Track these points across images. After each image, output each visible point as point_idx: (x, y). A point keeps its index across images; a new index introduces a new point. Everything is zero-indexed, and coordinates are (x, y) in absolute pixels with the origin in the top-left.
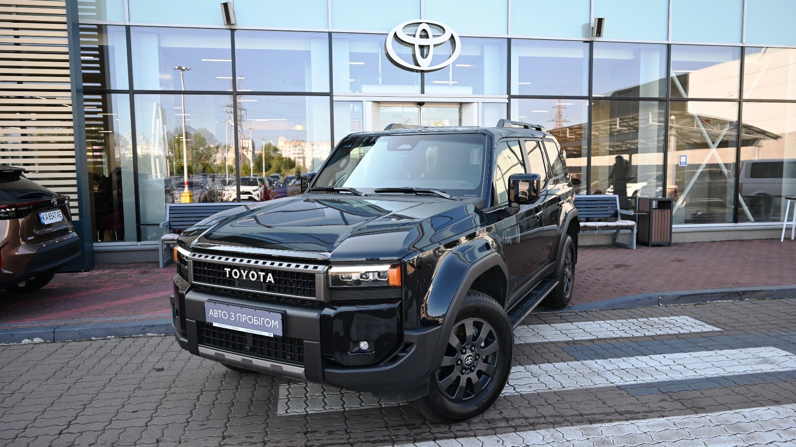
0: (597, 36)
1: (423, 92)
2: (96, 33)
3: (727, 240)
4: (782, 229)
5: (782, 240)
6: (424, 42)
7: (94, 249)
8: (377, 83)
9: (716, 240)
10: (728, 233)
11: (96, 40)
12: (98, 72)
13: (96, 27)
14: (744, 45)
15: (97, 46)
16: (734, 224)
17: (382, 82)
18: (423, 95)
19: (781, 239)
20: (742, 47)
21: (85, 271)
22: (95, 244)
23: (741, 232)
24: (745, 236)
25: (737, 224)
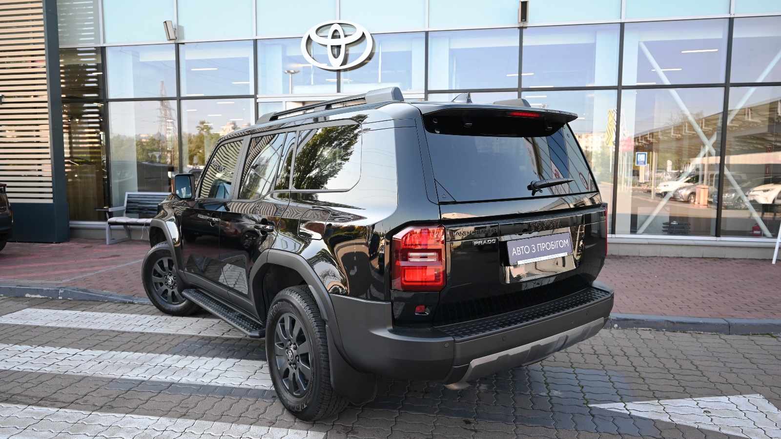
0: (522, 21)
1: (339, 91)
2: (93, 54)
3: (702, 257)
4: (774, 248)
5: (774, 262)
6: (336, 42)
7: (70, 226)
8: (309, 84)
9: (684, 256)
10: (702, 249)
11: (94, 59)
12: (95, 85)
13: (93, 49)
14: (732, 16)
15: (94, 64)
16: (714, 238)
17: (314, 83)
18: (339, 94)
19: (771, 260)
20: (730, 18)
21: (56, 243)
22: (71, 222)
23: (723, 248)
24: (729, 254)
25: (718, 239)
